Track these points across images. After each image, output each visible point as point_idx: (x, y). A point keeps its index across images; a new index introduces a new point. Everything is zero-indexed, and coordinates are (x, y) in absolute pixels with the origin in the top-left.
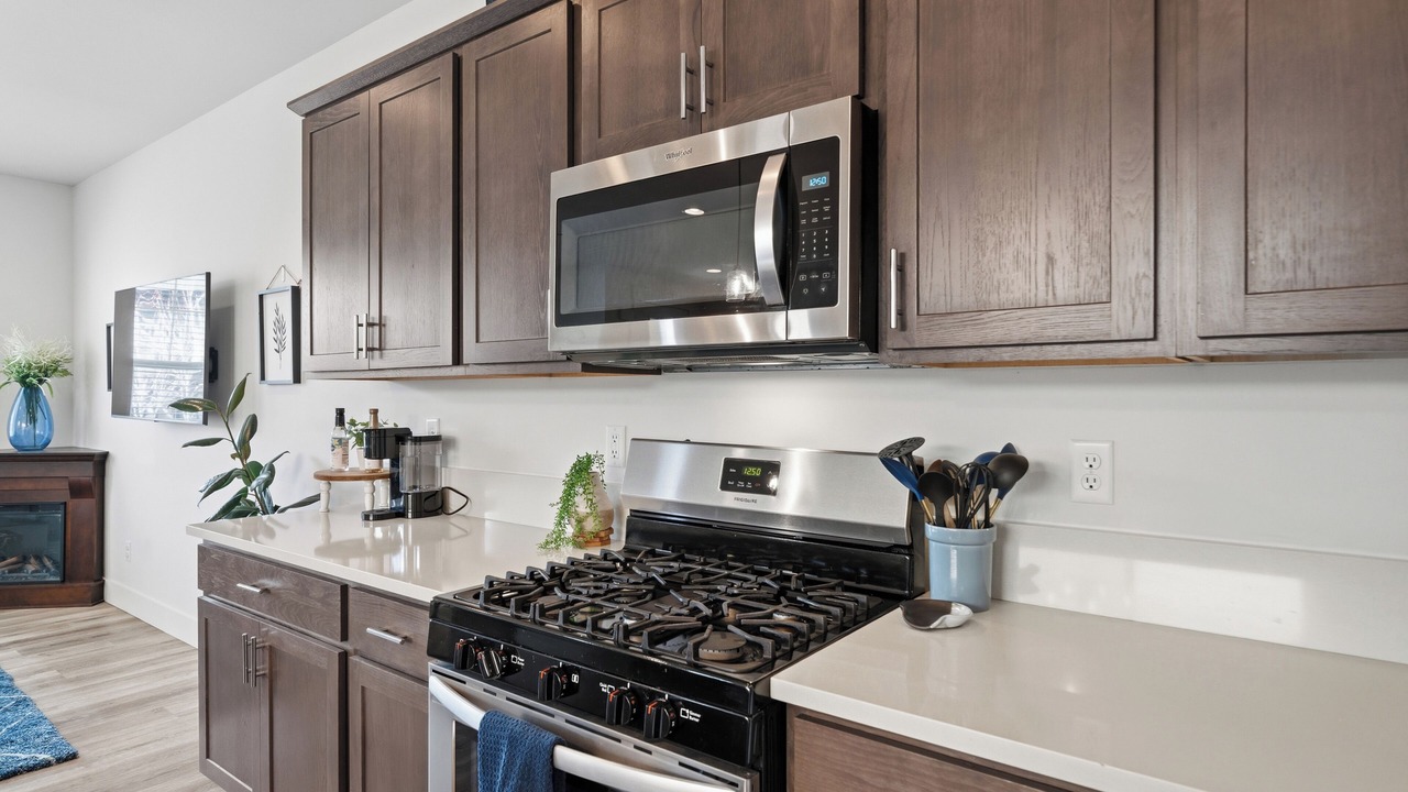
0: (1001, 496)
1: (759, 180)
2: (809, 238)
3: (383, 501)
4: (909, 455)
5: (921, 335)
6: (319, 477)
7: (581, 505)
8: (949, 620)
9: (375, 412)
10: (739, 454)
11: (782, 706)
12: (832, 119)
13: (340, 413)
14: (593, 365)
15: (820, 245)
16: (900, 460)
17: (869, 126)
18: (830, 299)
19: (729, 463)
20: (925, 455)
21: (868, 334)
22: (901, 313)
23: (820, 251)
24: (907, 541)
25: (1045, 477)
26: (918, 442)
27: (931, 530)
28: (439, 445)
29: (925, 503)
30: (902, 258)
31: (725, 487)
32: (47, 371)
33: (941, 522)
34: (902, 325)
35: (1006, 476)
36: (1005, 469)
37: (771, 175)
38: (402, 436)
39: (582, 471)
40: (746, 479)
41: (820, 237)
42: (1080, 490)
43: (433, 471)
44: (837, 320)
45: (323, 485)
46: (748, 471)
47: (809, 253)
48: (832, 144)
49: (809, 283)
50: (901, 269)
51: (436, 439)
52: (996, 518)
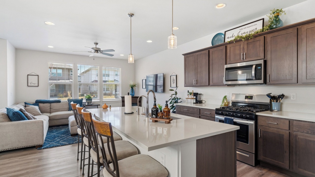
0: (281, 99)
1: (252, 67)
2: (258, 73)
3: (195, 102)
4: (270, 95)
5: (271, 82)
6: (186, 98)
7: (225, 101)
8: (275, 111)
9: (193, 91)
10: (247, 95)
11: (257, 115)
12: (262, 62)
13: (188, 91)
14: (229, 85)
15: (260, 74)
16: (269, 95)
17: (265, 62)
18: (261, 79)
19: (246, 96)
20: (272, 95)
21: (265, 82)
22: (269, 80)
23: (260, 75)
24: (270, 104)
25: (287, 97)
26: (271, 93)
27: (273, 103)
28: (201, 95)
29: (272, 100)
30: (269, 75)
31: (245, 99)
32: (135, 86)
33: (274, 102)
34: (269, 81)
35: (282, 97)
36: (282, 96)
37: (254, 67)
38: (197, 94)
39: (225, 97)
40: (248, 98)
41: (260, 73)
42: (292, 99)
43: (201, 98)
44: (262, 81)
45: (186, 99)
46: (248, 97)
47: (258, 75)
48: (261, 64)
49: (258, 78)
50: (269, 76)
51: (201, 94)
52: (281, 102)
